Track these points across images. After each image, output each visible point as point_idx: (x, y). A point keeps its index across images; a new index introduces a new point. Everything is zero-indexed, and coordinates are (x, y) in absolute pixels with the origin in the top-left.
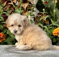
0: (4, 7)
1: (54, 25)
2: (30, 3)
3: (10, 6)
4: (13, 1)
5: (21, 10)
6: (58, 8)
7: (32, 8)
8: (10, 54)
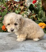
0: (8, 8)
1: (40, 21)
2: (25, 6)
3: (12, 8)
4: (14, 5)
5: (19, 10)
6: (43, 10)
7: (26, 9)
8: (11, 38)
